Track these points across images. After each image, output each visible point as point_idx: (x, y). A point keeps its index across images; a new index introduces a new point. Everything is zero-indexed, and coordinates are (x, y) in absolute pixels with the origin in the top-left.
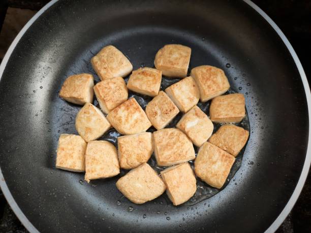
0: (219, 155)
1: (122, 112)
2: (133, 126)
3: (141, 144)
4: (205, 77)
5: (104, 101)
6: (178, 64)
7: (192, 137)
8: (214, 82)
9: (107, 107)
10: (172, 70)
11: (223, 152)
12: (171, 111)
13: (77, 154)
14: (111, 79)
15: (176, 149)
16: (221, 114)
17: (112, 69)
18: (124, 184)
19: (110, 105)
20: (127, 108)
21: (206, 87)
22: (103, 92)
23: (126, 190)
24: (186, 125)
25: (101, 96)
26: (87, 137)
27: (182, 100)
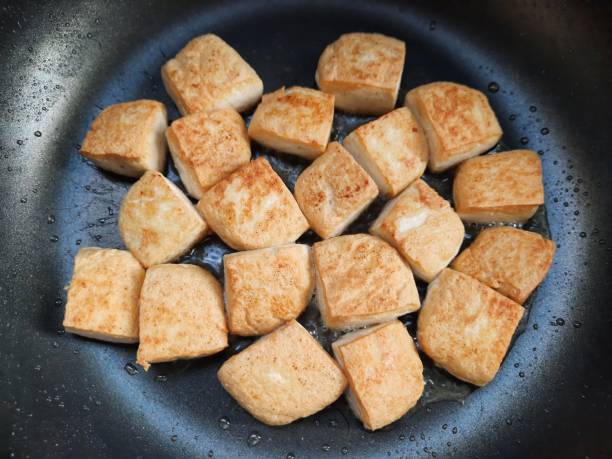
0: (484, 302)
1: (235, 194)
2: (264, 227)
3: (283, 271)
4: (444, 109)
5: (191, 163)
6: (375, 76)
7: (413, 255)
8: (466, 121)
9: (198, 182)
10: (360, 93)
11: (491, 292)
12: (358, 189)
13: (118, 297)
14: (209, 113)
15: (371, 284)
16: (485, 199)
17: (212, 87)
18: (239, 373)
19: (205, 175)
20: (249, 182)
21: (447, 132)
22: (189, 142)
23: (245, 390)
24: (396, 223)
25: (183, 153)
26: (147, 255)
27: (387, 164)
